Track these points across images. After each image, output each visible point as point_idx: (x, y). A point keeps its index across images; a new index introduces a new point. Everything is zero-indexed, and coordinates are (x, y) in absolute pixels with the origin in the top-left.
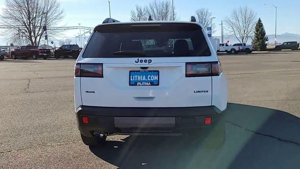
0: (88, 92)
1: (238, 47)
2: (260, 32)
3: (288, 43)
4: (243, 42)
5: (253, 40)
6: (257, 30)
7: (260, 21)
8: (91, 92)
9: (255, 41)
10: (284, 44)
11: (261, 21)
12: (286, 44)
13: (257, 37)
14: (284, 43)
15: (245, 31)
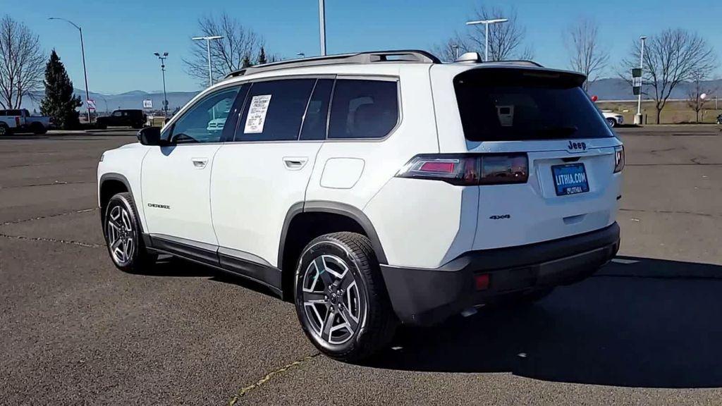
0: (495, 217)
1: (14, 119)
2: (58, 84)
3: (123, 112)
4: (11, 106)
5: (42, 102)
6: (51, 79)
7: (54, 56)
8: (501, 217)
9: (50, 105)
10: (116, 115)
11: (59, 57)
12: (120, 115)
13: (51, 95)
14: (115, 111)
15: (12, 79)
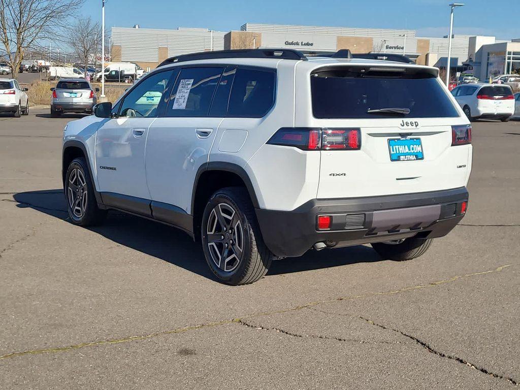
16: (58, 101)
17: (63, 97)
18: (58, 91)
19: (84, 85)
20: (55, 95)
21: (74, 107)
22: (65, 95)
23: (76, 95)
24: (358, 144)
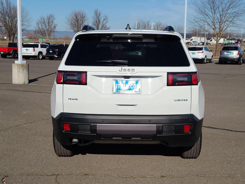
16: (222, 56)
17: (224, 54)
18: (222, 51)
19: (236, 49)
20: (221, 53)
21: (229, 59)
22: (225, 53)
23: (230, 53)
24: (85, 81)
